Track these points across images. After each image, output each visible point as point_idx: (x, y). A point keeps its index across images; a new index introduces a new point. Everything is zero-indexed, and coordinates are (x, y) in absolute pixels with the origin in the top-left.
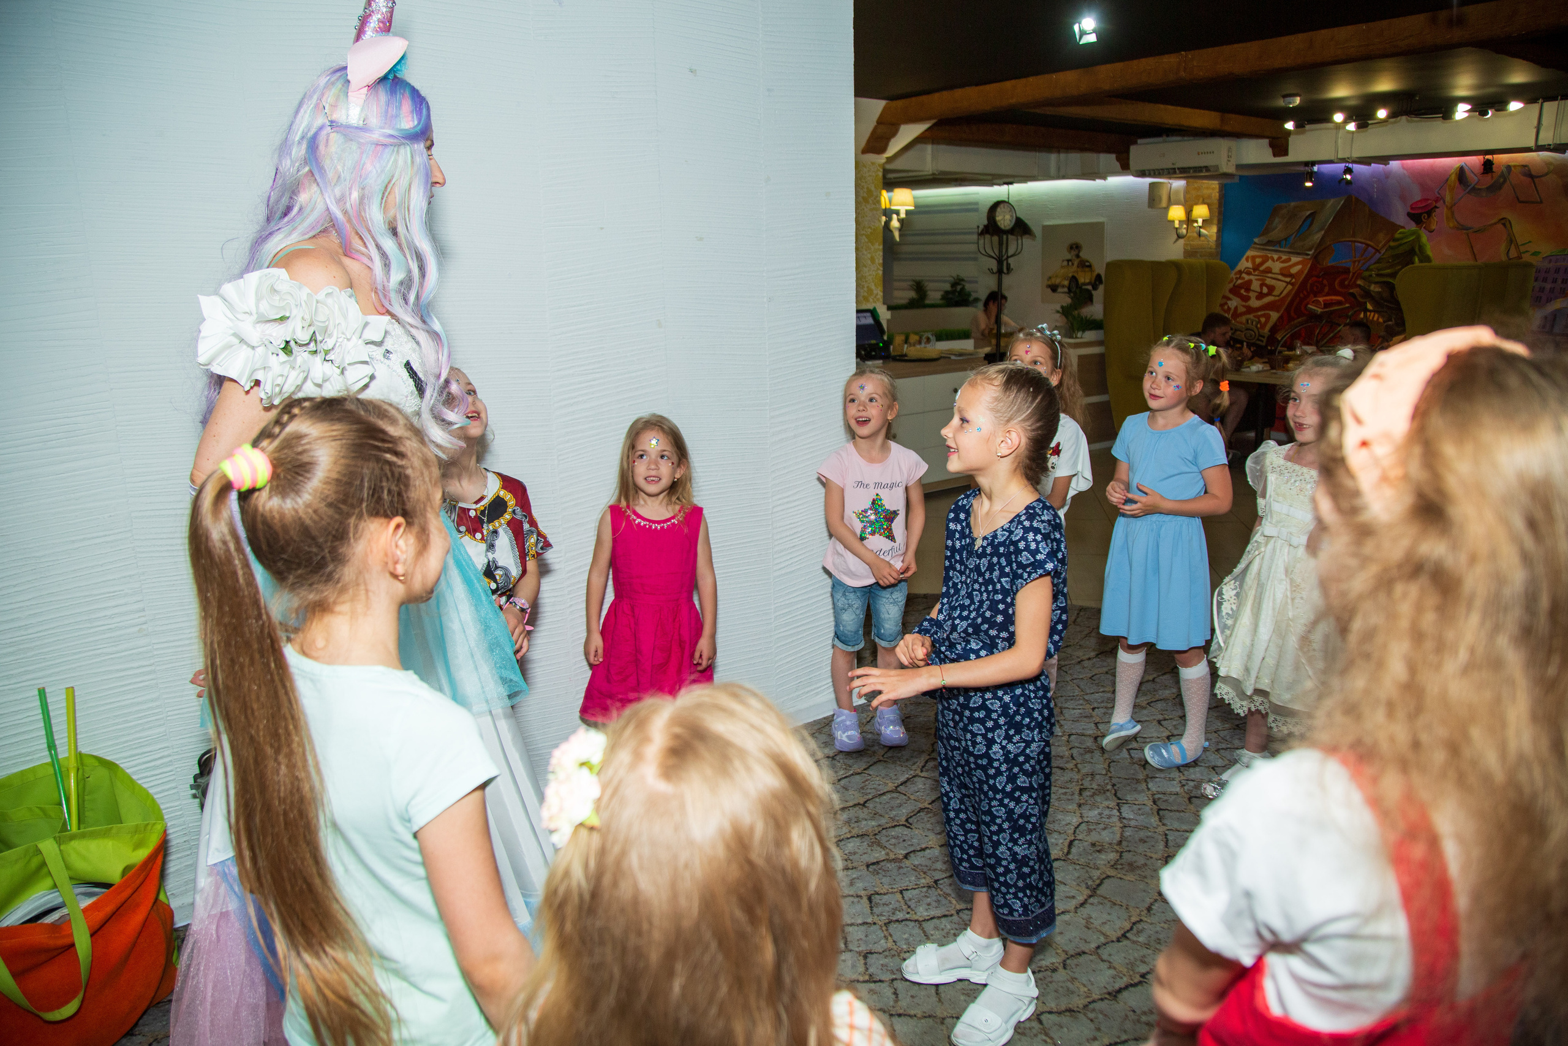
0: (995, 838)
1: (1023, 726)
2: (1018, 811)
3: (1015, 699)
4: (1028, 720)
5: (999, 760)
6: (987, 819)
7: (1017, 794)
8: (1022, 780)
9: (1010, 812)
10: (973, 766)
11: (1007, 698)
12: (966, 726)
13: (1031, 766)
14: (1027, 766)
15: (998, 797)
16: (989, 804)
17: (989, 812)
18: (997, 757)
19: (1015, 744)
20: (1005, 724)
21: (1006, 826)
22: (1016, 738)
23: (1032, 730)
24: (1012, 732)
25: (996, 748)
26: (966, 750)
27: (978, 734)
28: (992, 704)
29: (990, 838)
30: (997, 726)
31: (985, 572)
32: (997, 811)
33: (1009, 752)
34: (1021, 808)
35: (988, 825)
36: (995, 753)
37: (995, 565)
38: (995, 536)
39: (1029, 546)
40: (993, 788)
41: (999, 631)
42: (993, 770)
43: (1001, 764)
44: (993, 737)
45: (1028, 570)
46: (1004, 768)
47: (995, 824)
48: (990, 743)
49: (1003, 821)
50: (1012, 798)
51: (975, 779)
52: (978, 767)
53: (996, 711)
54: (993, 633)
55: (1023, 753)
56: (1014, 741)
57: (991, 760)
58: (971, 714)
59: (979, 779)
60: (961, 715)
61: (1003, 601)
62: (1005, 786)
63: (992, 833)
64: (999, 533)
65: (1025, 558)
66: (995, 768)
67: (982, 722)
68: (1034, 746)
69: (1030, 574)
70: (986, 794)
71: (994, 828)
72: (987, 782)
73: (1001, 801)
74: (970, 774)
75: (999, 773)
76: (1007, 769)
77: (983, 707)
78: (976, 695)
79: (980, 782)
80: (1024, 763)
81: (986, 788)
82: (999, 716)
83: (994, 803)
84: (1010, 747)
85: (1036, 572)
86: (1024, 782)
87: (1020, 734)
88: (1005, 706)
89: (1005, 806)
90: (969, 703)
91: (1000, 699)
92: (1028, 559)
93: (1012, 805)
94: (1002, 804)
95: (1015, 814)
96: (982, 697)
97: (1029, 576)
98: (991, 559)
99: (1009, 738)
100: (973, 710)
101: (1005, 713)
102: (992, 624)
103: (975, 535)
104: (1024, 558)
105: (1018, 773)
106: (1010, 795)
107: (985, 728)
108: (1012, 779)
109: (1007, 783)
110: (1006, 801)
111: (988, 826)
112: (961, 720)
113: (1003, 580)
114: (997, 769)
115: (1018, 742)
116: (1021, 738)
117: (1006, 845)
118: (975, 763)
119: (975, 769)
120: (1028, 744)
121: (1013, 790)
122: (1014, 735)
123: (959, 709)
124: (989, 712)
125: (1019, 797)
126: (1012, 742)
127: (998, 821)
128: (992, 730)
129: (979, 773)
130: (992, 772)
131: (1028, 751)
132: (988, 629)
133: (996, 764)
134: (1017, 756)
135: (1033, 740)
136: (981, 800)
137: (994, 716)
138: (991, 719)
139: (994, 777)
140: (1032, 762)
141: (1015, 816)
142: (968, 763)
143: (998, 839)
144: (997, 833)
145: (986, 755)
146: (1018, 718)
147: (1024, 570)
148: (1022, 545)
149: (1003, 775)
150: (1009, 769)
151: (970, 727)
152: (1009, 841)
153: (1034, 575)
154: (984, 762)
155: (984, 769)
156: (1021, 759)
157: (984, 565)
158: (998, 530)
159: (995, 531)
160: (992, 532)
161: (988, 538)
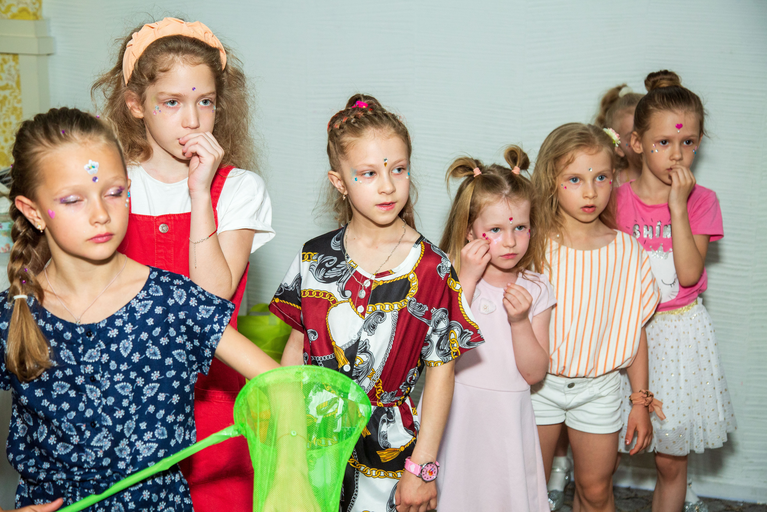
31: (131, 355)
37: (147, 341)
38: (130, 310)
64: (136, 304)
98: (138, 336)
102: (169, 408)
132: (165, 416)
157: (126, 349)
158: (129, 303)
159: (126, 306)
160: (122, 308)
161: (121, 317)
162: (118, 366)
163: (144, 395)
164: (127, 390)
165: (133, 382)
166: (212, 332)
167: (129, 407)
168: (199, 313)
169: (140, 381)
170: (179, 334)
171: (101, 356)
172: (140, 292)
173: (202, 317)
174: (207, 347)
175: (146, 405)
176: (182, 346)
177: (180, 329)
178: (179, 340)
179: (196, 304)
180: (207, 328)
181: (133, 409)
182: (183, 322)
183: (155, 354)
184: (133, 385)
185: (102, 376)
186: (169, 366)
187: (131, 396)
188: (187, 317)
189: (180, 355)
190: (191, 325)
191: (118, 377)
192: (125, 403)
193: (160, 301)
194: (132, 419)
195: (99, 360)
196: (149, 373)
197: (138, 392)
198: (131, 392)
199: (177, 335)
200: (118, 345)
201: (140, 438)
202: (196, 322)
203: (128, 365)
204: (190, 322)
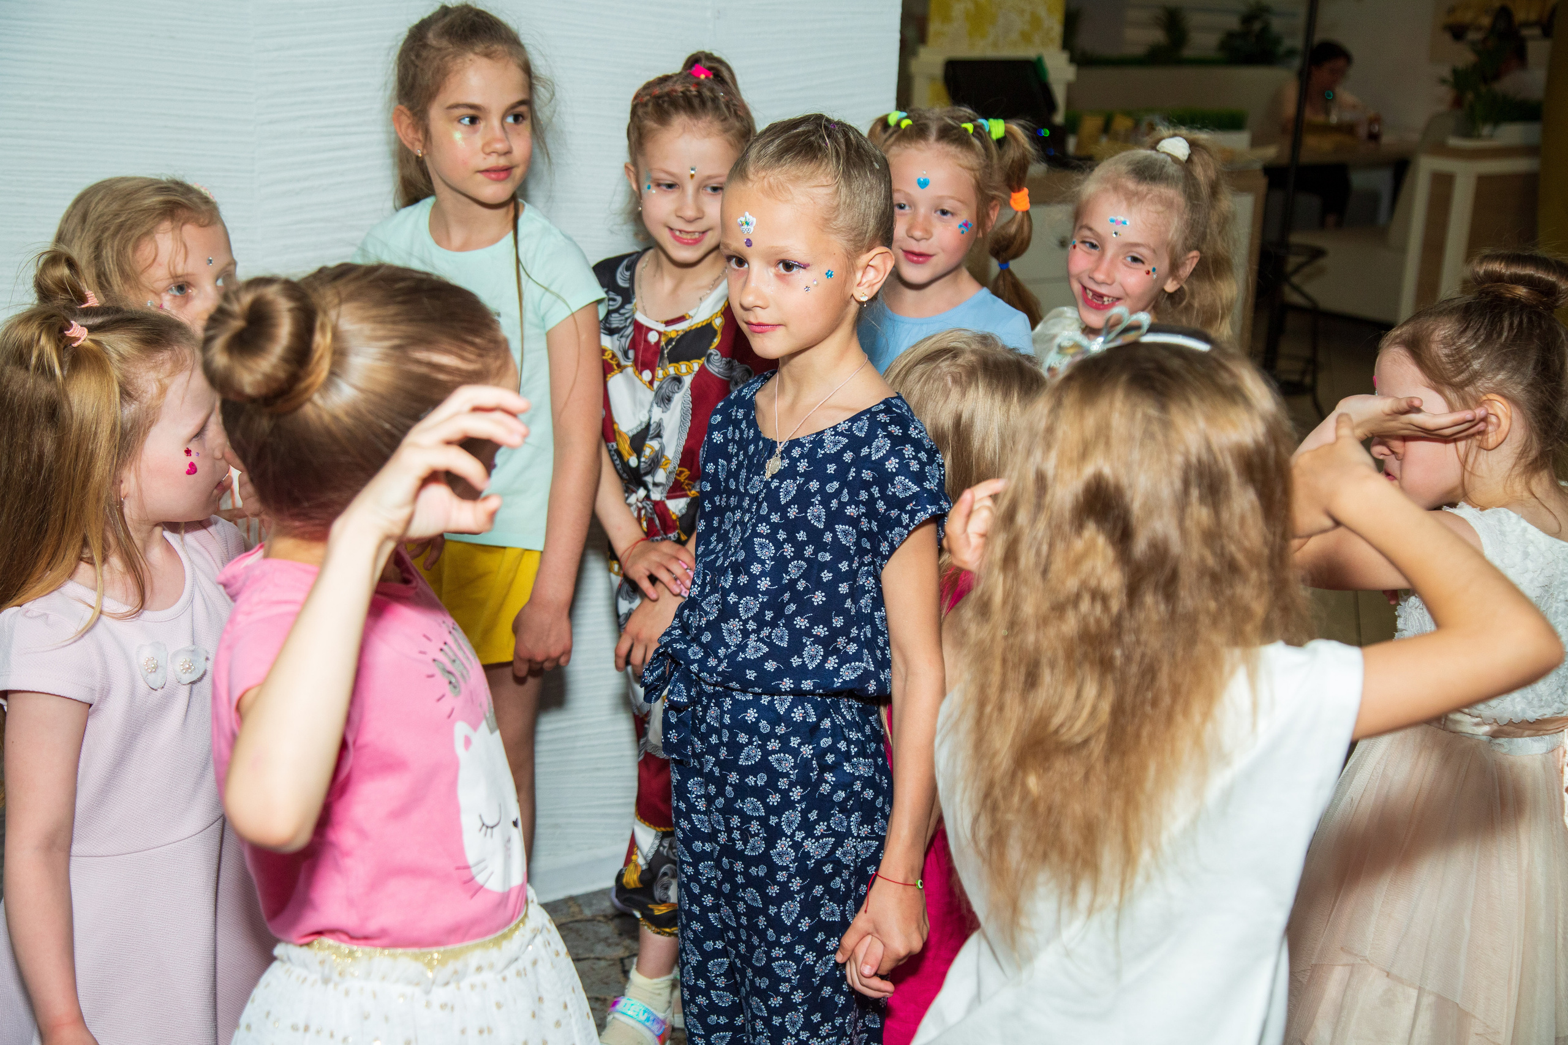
0: (776, 1021)
1: (834, 804)
2: (820, 970)
3: (820, 754)
4: (842, 794)
5: (786, 868)
6: (763, 983)
7: (820, 937)
8: (828, 909)
9: (807, 972)
10: (740, 879)
11: (807, 751)
12: (730, 802)
13: (843, 881)
14: (837, 883)
15: (785, 939)
16: (768, 953)
17: (767, 971)
18: (785, 861)
19: (817, 839)
20: (803, 798)
21: (798, 997)
22: (820, 829)
23: (848, 813)
24: (813, 816)
25: (782, 845)
26: (729, 850)
27: (752, 818)
28: (779, 761)
29: (767, 1022)
30: (787, 804)
32: (782, 967)
33: (807, 856)
34: (826, 964)
35: (764, 996)
36: (780, 855)
38: (818, 440)
39: (908, 465)
40: (775, 922)
41: (813, 622)
42: (776, 889)
43: (791, 877)
44: (778, 824)
45: (908, 508)
46: (796, 884)
47: (778, 993)
48: (773, 835)
49: (793, 989)
50: (811, 946)
51: (741, 907)
52: (753, 882)
53: (787, 775)
54: (801, 623)
55: (830, 857)
56: (818, 833)
57: (773, 869)
58: (742, 779)
59: (748, 906)
60: (721, 783)
61: (832, 566)
62: (797, 921)
63: (772, 1011)
64: (828, 436)
65: (902, 487)
66: (779, 883)
67: (760, 793)
68: (849, 843)
69: (912, 514)
70: (762, 935)
71: (776, 1002)
72: (764, 911)
73: (789, 948)
74: (732, 899)
75: (786, 894)
76: (802, 889)
77: (763, 765)
78: (750, 742)
79: (752, 912)
80: (832, 876)
81: (762, 922)
82: (792, 784)
83: (777, 952)
84: (809, 845)
85: (925, 510)
86: (833, 913)
87: (828, 820)
88: (804, 766)
89: (798, 959)
90: (737, 759)
91: (795, 753)
92: (906, 489)
93: (810, 958)
94: (790, 955)
95: (815, 976)
96: (763, 747)
97: (912, 519)
99: (807, 826)
100: (744, 772)
101: (803, 781)
103: (768, 434)
104: (900, 487)
105: (822, 896)
106: (807, 939)
107: (766, 805)
108: (811, 907)
109: (801, 916)
110: (799, 949)
111: (765, 999)
112: (721, 792)
113: (839, 528)
114: (784, 886)
115: (823, 836)
116: (829, 827)
117: (797, 1035)
118: (746, 874)
119: (744, 887)
120: (840, 838)
121: (813, 930)
122: (817, 822)
123: (717, 771)
124: (774, 775)
125: (824, 942)
126: (813, 836)
127: (784, 988)
128: (778, 810)
129: (751, 894)
130: (773, 890)
131: (838, 853)
133: (781, 876)
134: (820, 863)
135: (849, 833)
136: (751, 948)
137: (783, 783)
138: (777, 790)
139: (778, 901)
140: (846, 874)
141: (816, 981)
142: (729, 876)
143: (782, 1024)
144: (782, 1011)
145: (765, 858)
146: (825, 788)
147: (902, 509)
148: (892, 464)
149: (793, 899)
150: (806, 889)
151: (739, 804)
152: (802, 1029)
153: (921, 516)
154: (761, 871)
155: (760, 884)
156: (828, 869)
157: (788, 493)
158: (823, 432)
159: (818, 434)
160: (810, 436)
161: (802, 445)
162: (769, 514)
163: (787, 573)
164: (766, 552)
165: (779, 546)
166: (898, 522)
167: (759, 577)
168: (893, 484)
169: (788, 550)
170: (854, 501)
171: (761, 491)
172: (844, 422)
173: (894, 493)
174: (886, 539)
175: (783, 589)
176: (854, 522)
177: (858, 495)
178: (851, 511)
179: (894, 470)
180: (894, 513)
181: (764, 584)
182: (867, 486)
183: (818, 518)
184: (777, 550)
185: (751, 519)
186: (827, 544)
187: (769, 564)
188: (876, 481)
189: (846, 533)
190: (876, 496)
191: (763, 528)
192: (756, 569)
193: (855, 444)
194: (756, 598)
195: (758, 494)
196: (804, 544)
197: (781, 563)
198: (772, 559)
199: (849, 503)
200: (781, 483)
201: (757, 631)
202: (884, 496)
203: (781, 518)
204: (875, 491)
